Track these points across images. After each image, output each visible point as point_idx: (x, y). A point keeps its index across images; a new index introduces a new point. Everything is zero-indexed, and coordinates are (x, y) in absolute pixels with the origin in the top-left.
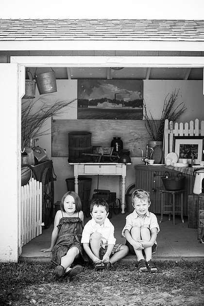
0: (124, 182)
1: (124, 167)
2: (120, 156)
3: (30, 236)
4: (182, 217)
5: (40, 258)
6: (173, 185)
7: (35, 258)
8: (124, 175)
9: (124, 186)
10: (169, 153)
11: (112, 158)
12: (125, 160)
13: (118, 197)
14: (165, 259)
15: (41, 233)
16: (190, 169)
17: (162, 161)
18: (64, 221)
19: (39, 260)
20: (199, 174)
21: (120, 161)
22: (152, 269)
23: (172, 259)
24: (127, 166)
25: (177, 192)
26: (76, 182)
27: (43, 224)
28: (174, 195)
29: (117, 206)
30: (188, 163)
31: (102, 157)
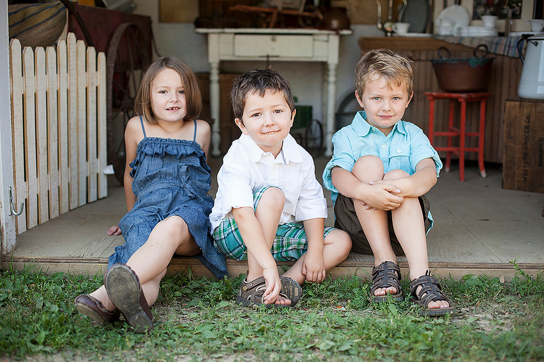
0: (332, 78)
1: (334, 40)
2: (323, 13)
3: (65, 200)
4: (481, 164)
5: (68, 261)
6: (461, 80)
7: (51, 261)
8: (333, 59)
9: (332, 88)
10: (445, 6)
11: (304, 19)
12: (335, 23)
13: (316, 115)
14: (465, 272)
15: (104, 193)
16: (504, 40)
17: (429, 26)
18: (148, 150)
19: (64, 268)
20: (536, 44)
21: (323, 25)
22: (432, 305)
23: (487, 272)
24: (342, 37)
25: (473, 95)
26: (215, 77)
27: (110, 170)
28: (464, 105)
29: (314, 139)
30: (496, 27)
31: (279, 14)
